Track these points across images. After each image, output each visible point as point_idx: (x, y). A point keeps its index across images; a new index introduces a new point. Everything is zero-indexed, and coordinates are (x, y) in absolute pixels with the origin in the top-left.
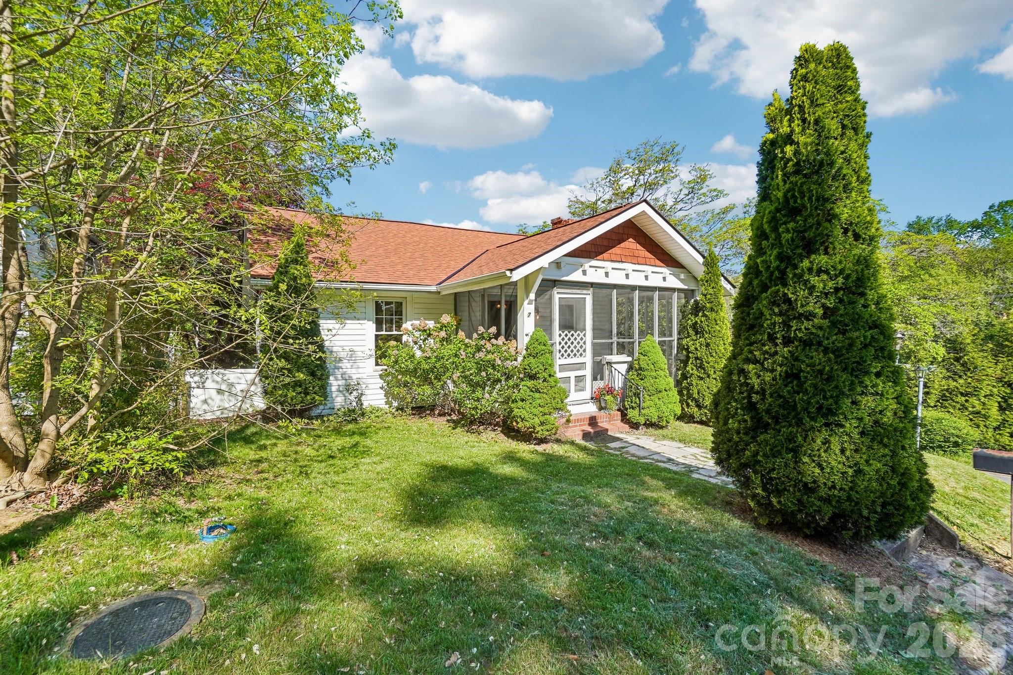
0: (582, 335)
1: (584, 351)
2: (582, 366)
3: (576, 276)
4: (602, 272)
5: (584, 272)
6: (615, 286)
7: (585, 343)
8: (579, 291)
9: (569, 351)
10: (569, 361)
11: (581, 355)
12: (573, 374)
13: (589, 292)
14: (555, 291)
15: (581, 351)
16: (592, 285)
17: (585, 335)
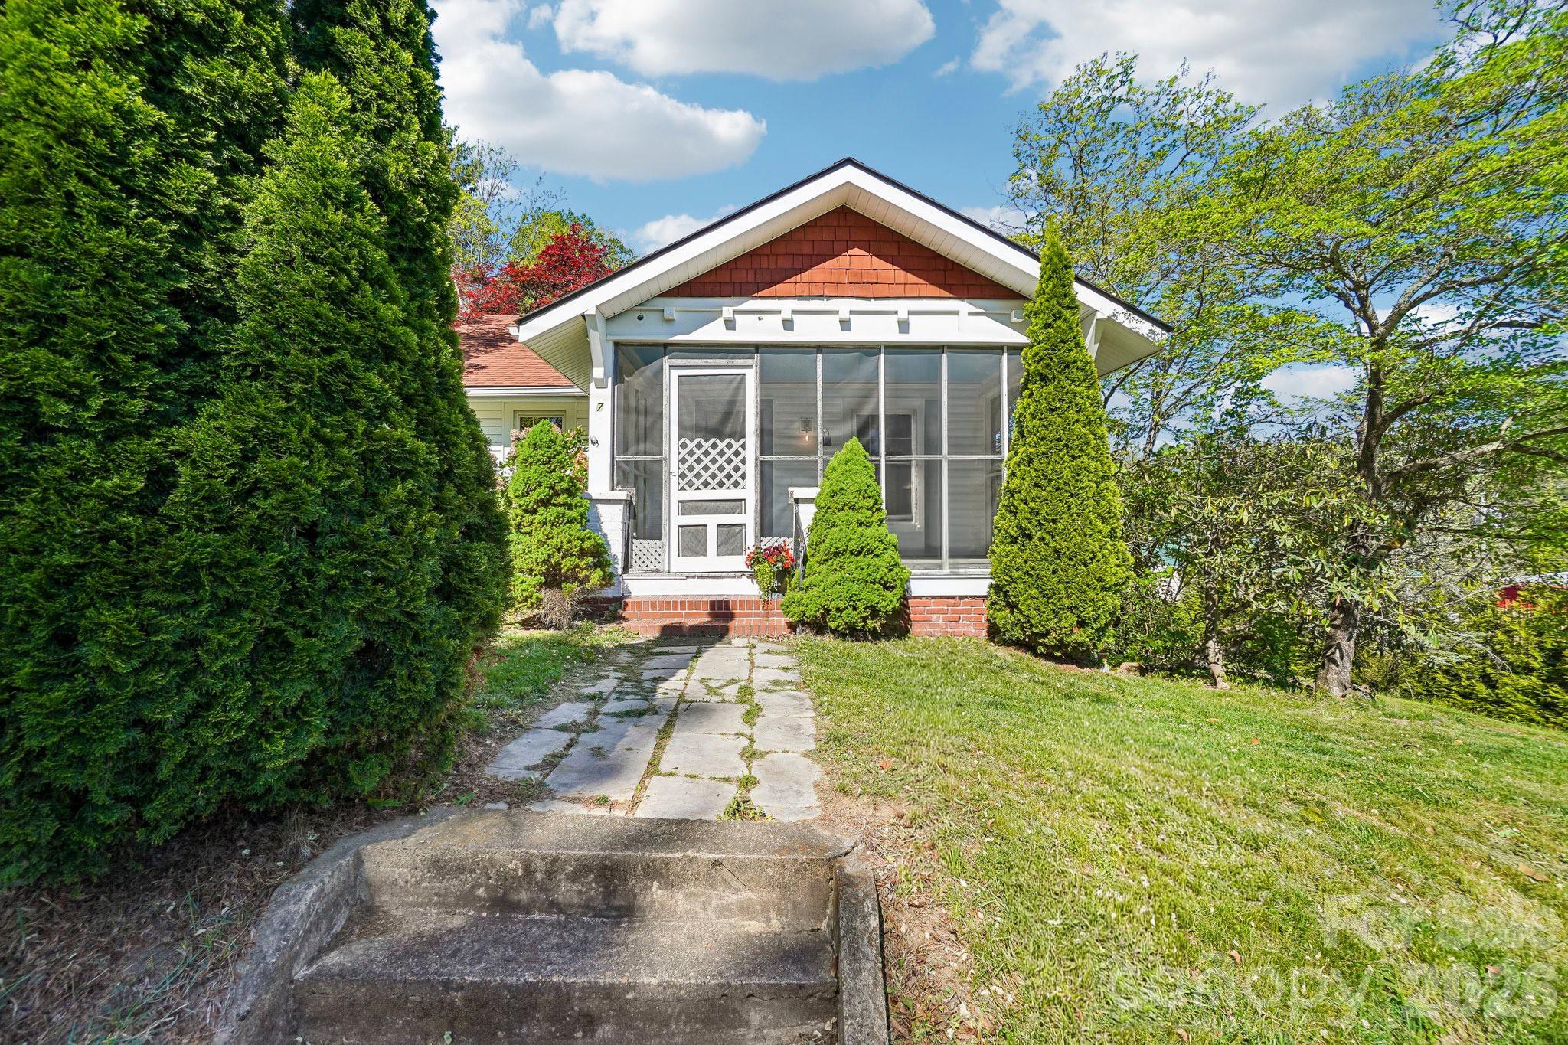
0: (736, 446)
1: (743, 477)
2: (736, 506)
3: (713, 332)
4: (776, 320)
5: (730, 324)
6: (819, 348)
7: (743, 461)
8: (724, 362)
9: (705, 476)
10: (706, 494)
11: (736, 484)
12: (712, 521)
13: (750, 362)
14: (667, 362)
15: (736, 476)
16: (757, 348)
17: (743, 446)
